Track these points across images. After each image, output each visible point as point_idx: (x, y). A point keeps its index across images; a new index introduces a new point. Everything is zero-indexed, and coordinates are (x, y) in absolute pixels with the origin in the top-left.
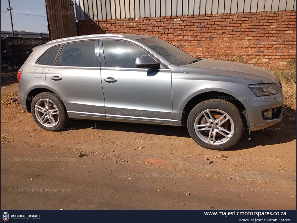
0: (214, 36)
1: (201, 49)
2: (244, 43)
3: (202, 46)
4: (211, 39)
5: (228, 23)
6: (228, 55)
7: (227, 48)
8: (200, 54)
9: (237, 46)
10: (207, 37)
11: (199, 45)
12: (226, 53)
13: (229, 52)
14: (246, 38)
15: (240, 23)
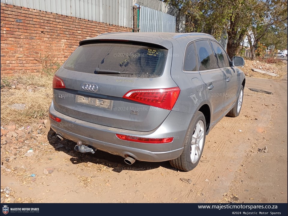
0: (33, 35)
1: (21, 49)
2: (61, 45)
3: (23, 46)
4: (31, 38)
5: (46, 22)
6: (49, 57)
7: (48, 50)
8: (21, 56)
9: (56, 48)
10: (26, 35)
11: (18, 45)
12: (48, 55)
13: (50, 53)
14: (62, 40)
15: (55, 24)
